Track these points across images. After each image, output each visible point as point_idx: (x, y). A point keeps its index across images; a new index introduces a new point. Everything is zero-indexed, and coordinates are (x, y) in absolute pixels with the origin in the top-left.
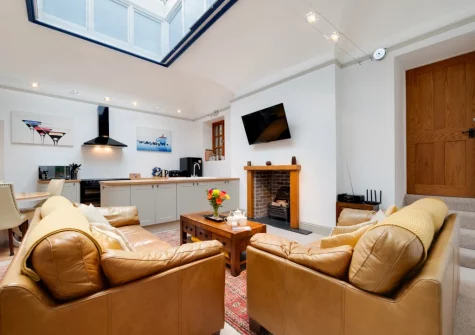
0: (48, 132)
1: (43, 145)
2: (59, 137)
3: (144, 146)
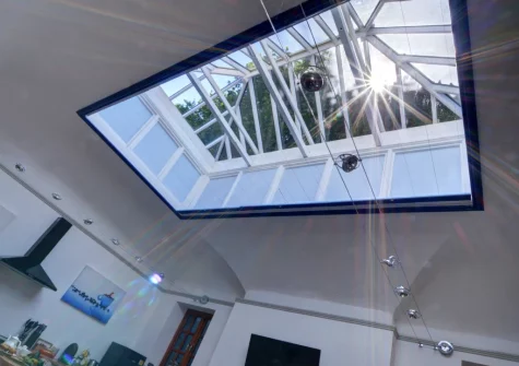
3: (76, 299)
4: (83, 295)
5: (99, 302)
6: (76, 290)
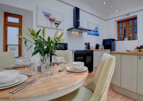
0: (54, 21)
1: (51, 28)
2: (58, 24)
4: (91, 30)
5: (95, 31)
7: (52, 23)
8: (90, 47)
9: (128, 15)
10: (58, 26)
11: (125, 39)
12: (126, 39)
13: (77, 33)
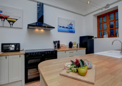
0: (7, 18)
1: (3, 27)
2: (13, 22)
3: (62, 29)
4: (63, 27)
5: (69, 27)
6: (60, 27)
7: (4, 21)
8: (61, 46)
9: (107, 7)
10: (12, 24)
11: (104, 36)
12: (106, 36)
13: (42, 30)
